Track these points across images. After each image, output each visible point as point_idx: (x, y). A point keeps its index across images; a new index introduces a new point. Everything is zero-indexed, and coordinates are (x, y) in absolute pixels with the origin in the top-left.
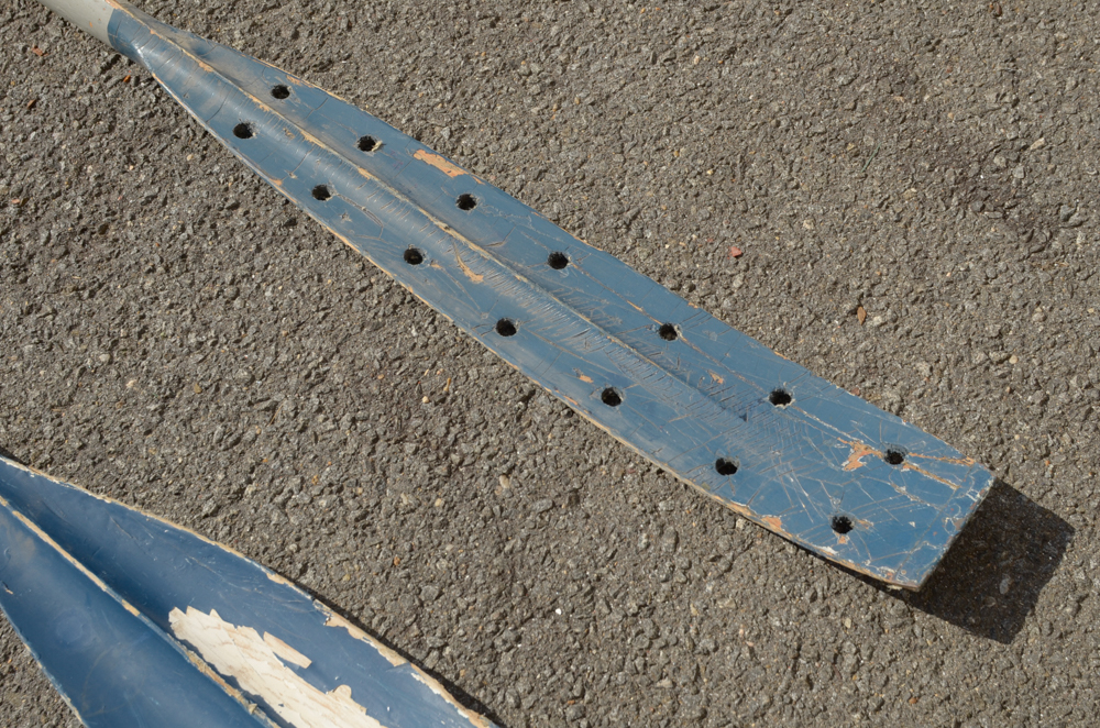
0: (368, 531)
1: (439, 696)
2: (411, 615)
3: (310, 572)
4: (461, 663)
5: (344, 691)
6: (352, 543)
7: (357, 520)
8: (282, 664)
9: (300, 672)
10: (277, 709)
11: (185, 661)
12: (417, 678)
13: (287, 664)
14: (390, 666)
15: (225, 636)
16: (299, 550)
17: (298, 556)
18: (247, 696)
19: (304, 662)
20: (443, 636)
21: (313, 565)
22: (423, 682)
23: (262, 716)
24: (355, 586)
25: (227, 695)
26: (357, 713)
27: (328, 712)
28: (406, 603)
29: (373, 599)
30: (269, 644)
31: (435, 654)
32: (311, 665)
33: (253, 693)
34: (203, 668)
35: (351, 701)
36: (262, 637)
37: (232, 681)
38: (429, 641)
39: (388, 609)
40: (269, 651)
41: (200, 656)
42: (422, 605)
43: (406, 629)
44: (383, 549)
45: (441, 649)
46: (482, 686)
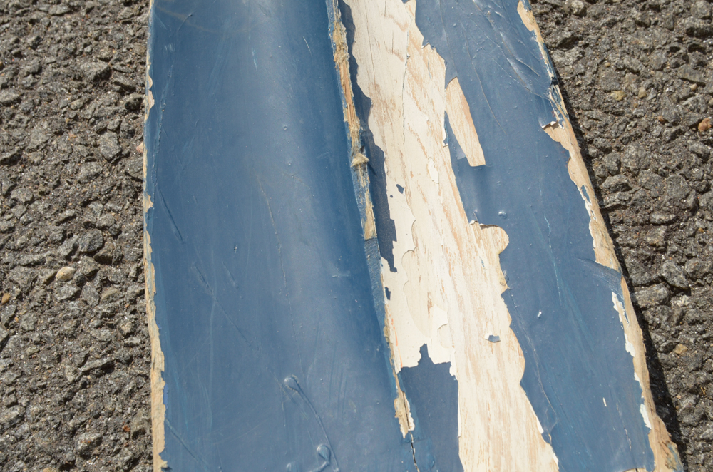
0: (694, 58)
1: (629, 358)
2: (669, 212)
3: (575, 52)
4: (689, 335)
5: (498, 238)
6: (659, 57)
7: (690, 32)
8: (444, 136)
9: (460, 165)
10: (391, 189)
11: (326, 32)
12: (617, 306)
13: (451, 141)
14: (590, 257)
15: (402, 42)
16: (581, 14)
17: (574, 21)
18: (366, 140)
19: (476, 156)
20: (692, 277)
21: (586, 46)
22: (622, 318)
23: (364, 181)
24: (619, 114)
25: (342, 116)
26: (494, 282)
27: (453, 248)
28: (672, 190)
29: (632, 149)
30: (449, 98)
31: (662, 291)
32: (481, 168)
33: (378, 141)
34: (340, 57)
35: (496, 260)
36: (447, 83)
37: (363, 105)
38: (667, 266)
39: (644, 177)
40: (441, 107)
41: (351, 41)
42: (695, 209)
43: (648, 224)
44: (697, 95)
45: (675, 291)
46: (695, 391)
